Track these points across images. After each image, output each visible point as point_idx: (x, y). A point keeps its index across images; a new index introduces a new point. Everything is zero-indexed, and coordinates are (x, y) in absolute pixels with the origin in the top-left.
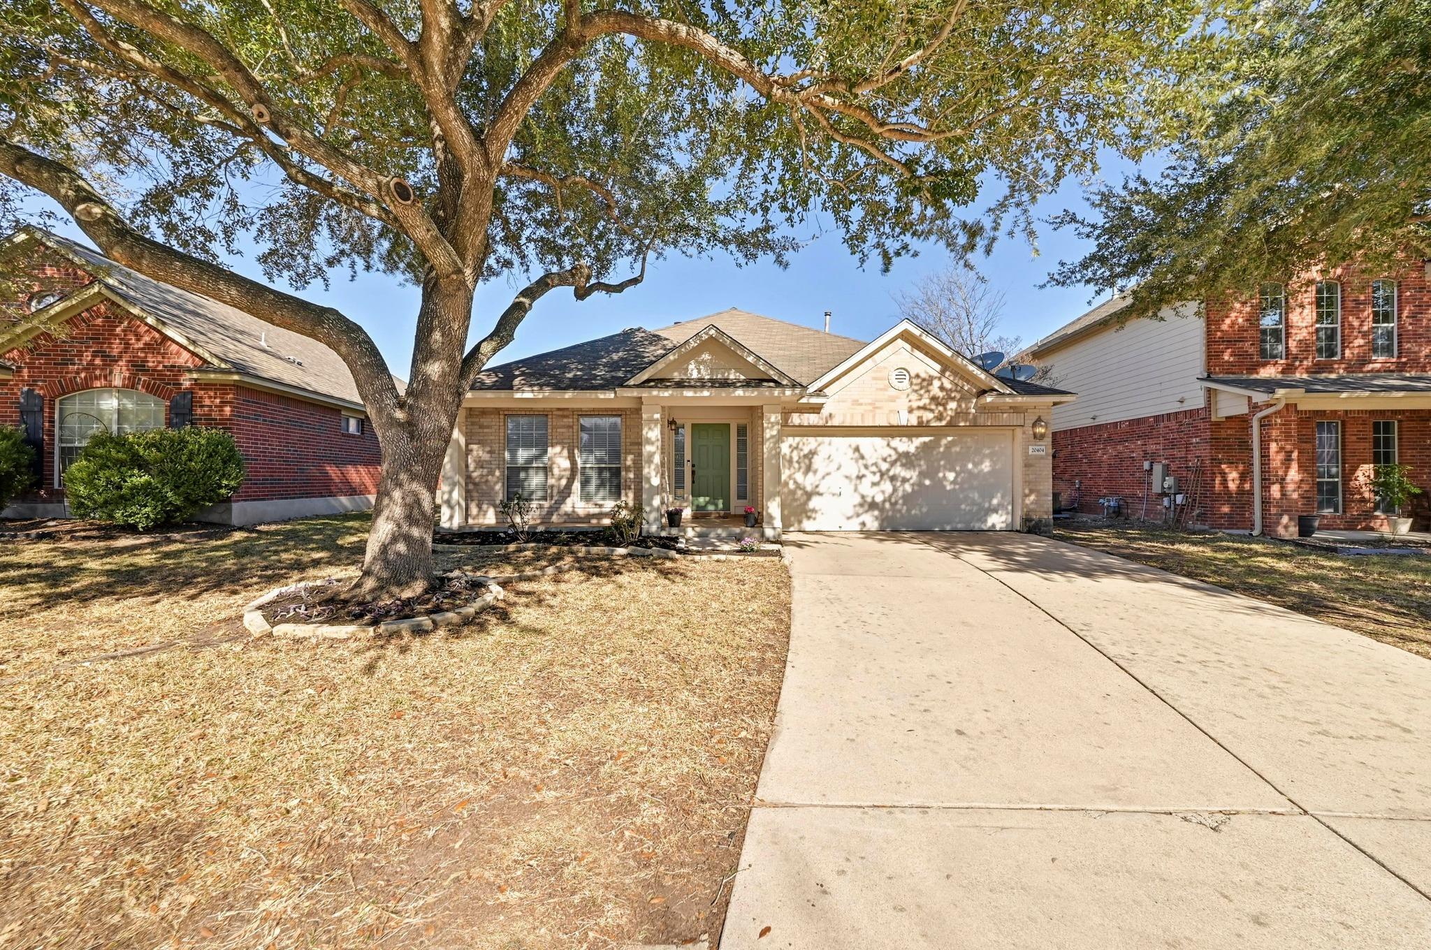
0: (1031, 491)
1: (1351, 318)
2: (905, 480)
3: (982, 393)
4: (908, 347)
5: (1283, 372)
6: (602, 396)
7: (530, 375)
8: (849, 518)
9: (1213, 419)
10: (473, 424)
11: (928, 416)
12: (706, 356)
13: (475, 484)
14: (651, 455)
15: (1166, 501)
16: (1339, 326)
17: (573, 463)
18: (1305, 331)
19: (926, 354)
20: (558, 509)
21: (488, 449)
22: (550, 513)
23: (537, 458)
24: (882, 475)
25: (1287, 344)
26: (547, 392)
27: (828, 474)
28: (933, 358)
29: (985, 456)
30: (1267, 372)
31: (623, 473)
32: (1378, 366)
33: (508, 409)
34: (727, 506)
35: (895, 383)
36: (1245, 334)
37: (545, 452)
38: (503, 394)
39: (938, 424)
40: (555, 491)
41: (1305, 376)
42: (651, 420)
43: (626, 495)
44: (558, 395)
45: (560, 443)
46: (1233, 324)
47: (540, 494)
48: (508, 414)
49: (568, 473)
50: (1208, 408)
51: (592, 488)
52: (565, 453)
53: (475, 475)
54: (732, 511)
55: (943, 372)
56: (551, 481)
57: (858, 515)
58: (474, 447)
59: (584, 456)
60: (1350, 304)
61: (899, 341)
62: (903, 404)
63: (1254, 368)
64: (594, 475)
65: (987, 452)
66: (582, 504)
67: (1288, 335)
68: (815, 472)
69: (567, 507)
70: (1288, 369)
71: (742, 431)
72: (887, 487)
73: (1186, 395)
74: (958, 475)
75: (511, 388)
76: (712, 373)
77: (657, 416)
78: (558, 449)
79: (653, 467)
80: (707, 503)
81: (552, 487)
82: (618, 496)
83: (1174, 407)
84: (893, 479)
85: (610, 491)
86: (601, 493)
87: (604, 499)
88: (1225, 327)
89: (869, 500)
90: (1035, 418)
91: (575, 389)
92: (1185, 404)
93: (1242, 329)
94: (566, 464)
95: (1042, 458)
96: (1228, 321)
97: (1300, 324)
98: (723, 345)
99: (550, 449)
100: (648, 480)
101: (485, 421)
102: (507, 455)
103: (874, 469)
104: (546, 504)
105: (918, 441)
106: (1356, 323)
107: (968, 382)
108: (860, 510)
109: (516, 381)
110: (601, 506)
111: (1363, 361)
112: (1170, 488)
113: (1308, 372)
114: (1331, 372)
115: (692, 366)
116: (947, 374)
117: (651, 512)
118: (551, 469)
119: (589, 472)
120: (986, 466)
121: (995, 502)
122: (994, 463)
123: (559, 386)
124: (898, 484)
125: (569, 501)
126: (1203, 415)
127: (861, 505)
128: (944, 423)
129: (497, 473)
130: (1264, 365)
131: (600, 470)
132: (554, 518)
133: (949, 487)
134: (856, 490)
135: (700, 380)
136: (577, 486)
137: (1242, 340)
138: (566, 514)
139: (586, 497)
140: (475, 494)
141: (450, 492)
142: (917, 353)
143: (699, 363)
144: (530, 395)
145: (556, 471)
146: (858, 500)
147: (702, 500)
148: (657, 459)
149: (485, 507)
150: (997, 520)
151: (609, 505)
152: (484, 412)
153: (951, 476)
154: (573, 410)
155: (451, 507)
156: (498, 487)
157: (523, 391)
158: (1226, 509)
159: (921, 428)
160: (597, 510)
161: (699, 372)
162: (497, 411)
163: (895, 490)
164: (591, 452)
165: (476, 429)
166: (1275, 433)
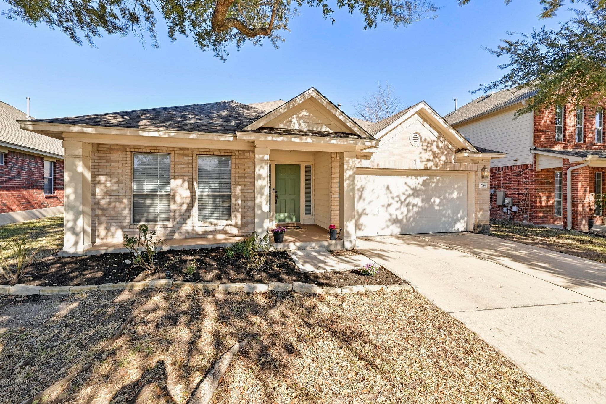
0: (481, 209)
1: (588, 124)
2: (414, 205)
3: (459, 151)
4: (421, 120)
5: (563, 148)
6: (222, 139)
7: (155, 119)
8: (382, 229)
9: (537, 170)
10: (100, 158)
11: (430, 164)
12: (305, 113)
13: (102, 209)
14: (262, 188)
15: (505, 210)
16: (583, 127)
17: (192, 191)
18: (572, 128)
19: (430, 125)
20: (179, 228)
21: (115, 180)
22: (173, 232)
23: (161, 188)
24: (402, 203)
25: (565, 134)
26: (173, 133)
27: (371, 201)
28: (433, 127)
29: (455, 189)
30: (558, 147)
31: (233, 200)
32: (597, 147)
33: (135, 147)
34: (298, 219)
35: (413, 142)
36: (550, 128)
37: (169, 183)
38: (128, 132)
39: (435, 169)
40: (177, 214)
41: (571, 150)
42: (262, 160)
43: (235, 217)
44: (183, 135)
45: (181, 176)
46: (545, 122)
47: (163, 216)
48: (135, 151)
49: (188, 200)
50: (534, 164)
51: (208, 211)
52: (186, 185)
53: (103, 202)
54: (302, 222)
55: (438, 138)
56: (173, 207)
57: (388, 227)
58: (102, 179)
59: (201, 187)
60: (588, 117)
61: (416, 115)
62: (417, 156)
63: (552, 145)
64: (210, 201)
65: (456, 186)
66: (201, 223)
67: (565, 130)
68: (364, 200)
69: (187, 227)
70: (566, 146)
71: (308, 169)
72: (404, 210)
73: (519, 158)
74: (441, 200)
75: (137, 127)
76: (309, 126)
77: (267, 157)
78: (179, 181)
79: (264, 197)
80: (285, 218)
81: (174, 211)
82: (229, 218)
83: (512, 163)
84: (408, 205)
85: (222, 213)
86: (216, 215)
87: (217, 219)
88: (542, 124)
89: (394, 217)
90: (483, 167)
91: (199, 131)
92: (517, 162)
93: (548, 126)
94: (187, 193)
95: (485, 190)
96: (543, 121)
97: (570, 125)
98: (320, 105)
99: (172, 181)
100: (260, 208)
101: (112, 156)
102: (134, 186)
103: (397, 199)
104: (170, 225)
105: (421, 179)
106: (590, 126)
107: (451, 143)
108: (389, 224)
109: (142, 123)
110: (216, 225)
111: (593, 144)
112: (508, 203)
113: (573, 148)
114: (581, 149)
115: (294, 120)
116: (442, 139)
117: (262, 233)
118: (174, 196)
119: (205, 199)
120: (455, 195)
121: (459, 215)
122: (459, 193)
123: (183, 128)
124: (411, 207)
125: (189, 222)
126: (530, 167)
127: (390, 220)
128: (438, 168)
129: (125, 201)
130: (557, 144)
131: (215, 197)
132: (177, 236)
133: (437, 208)
134: (386, 211)
135: (300, 130)
136: (195, 210)
137: (548, 131)
138: (187, 232)
139: (204, 219)
140: (103, 218)
141: (75, 221)
142: (425, 124)
143: (300, 118)
144: (156, 134)
145: (178, 199)
146: (388, 217)
147: (282, 216)
148: (266, 191)
149: (113, 229)
150: (460, 226)
151: (222, 223)
152: (111, 148)
153: (438, 201)
154: (193, 150)
155: (76, 234)
156: (126, 212)
157: (149, 130)
158: (541, 215)
159: (426, 171)
160: (212, 228)
161: (300, 125)
162: (124, 148)
163: (408, 211)
164: (207, 183)
165: (103, 163)
166: (581, 178)
